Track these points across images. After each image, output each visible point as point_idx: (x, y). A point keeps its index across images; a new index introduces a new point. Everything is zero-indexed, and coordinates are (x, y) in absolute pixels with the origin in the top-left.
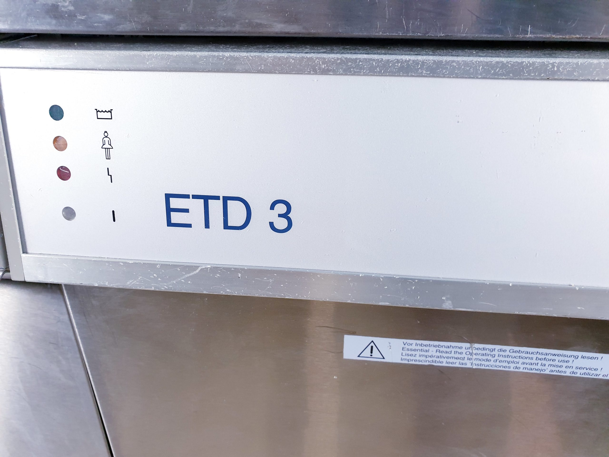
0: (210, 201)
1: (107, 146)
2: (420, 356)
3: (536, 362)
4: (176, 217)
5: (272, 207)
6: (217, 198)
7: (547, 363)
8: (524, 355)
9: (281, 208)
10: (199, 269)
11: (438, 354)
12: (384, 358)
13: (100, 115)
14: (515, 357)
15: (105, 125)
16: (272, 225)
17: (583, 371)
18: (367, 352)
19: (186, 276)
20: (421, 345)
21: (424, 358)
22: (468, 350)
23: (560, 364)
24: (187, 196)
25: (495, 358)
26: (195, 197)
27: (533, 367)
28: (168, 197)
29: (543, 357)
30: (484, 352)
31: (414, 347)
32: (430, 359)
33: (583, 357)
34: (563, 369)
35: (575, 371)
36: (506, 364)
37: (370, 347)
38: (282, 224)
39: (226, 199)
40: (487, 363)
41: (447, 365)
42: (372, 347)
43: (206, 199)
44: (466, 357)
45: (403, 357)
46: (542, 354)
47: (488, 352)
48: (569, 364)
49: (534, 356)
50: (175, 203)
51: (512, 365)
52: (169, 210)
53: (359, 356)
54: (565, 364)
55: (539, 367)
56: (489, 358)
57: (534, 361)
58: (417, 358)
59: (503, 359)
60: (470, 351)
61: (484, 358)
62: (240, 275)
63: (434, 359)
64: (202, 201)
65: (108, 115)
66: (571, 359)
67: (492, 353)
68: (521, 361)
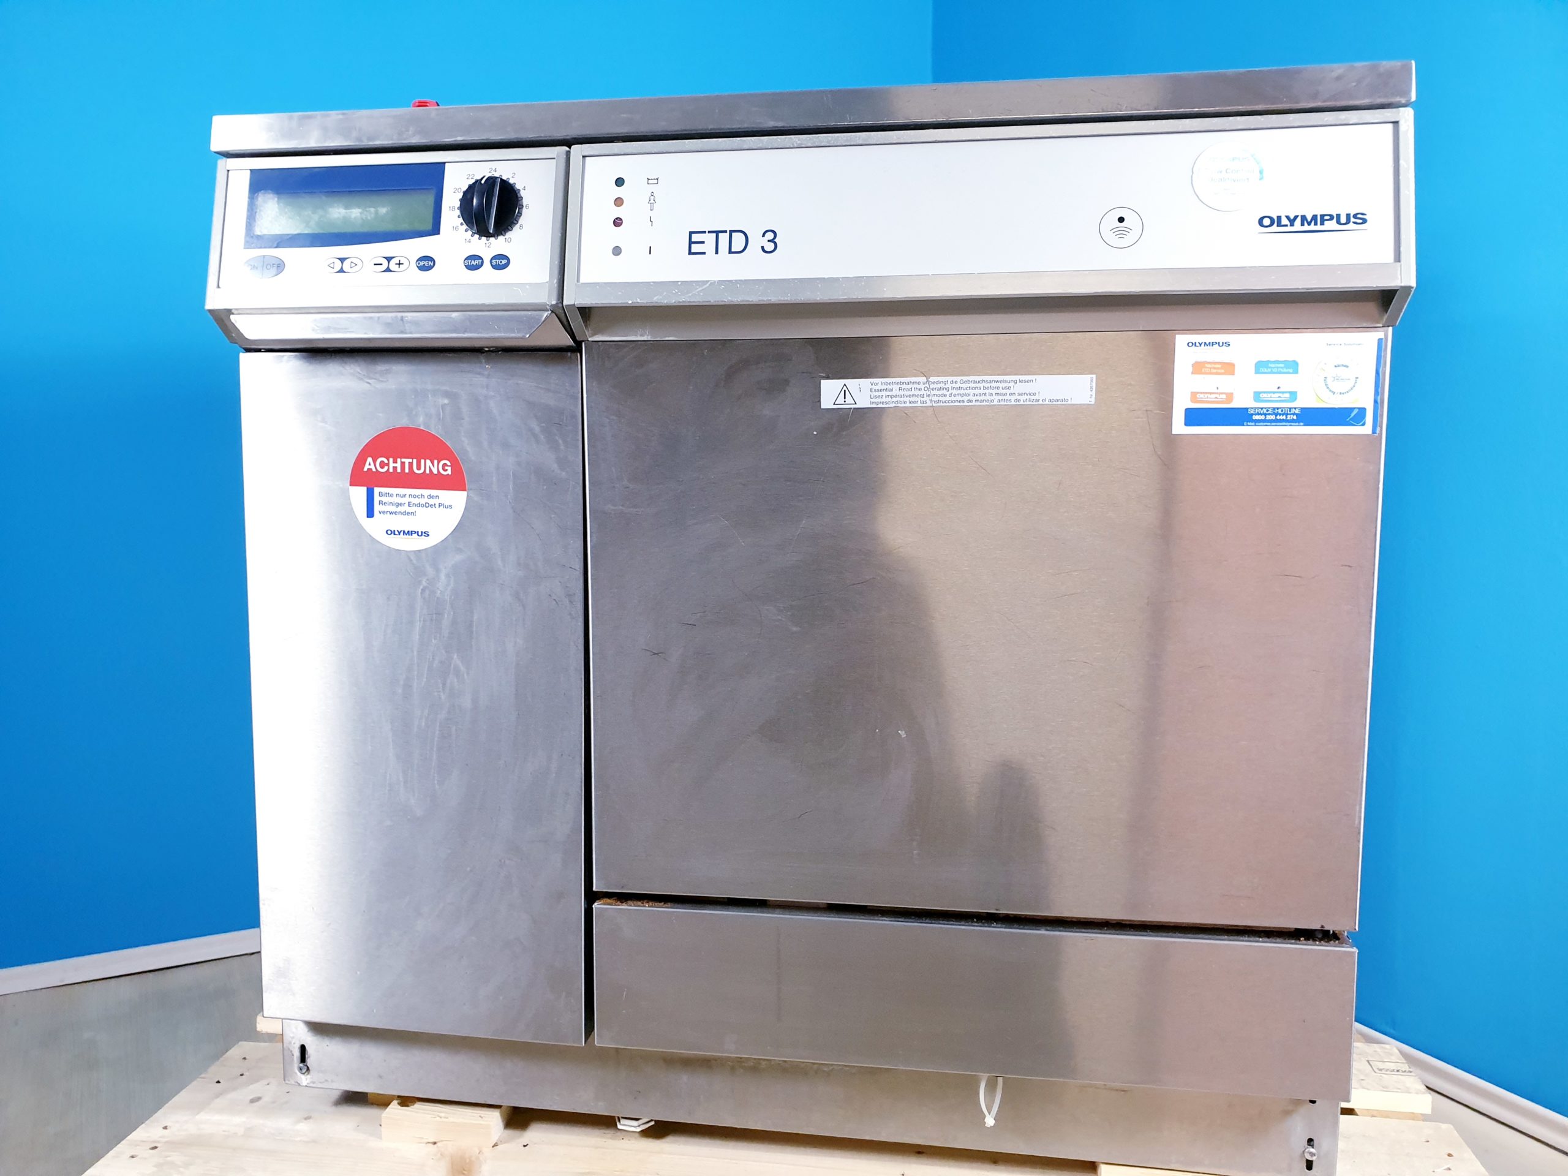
0: (720, 234)
1: (652, 201)
2: (886, 397)
3: (984, 392)
4: (695, 248)
5: (763, 236)
6: (726, 232)
7: (994, 392)
8: (972, 385)
9: (770, 236)
10: (709, 283)
11: (901, 393)
12: (856, 404)
13: (650, 182)
14: (966, 389)
15: (652, 188)
16: (763, 248)
17: (1025, 397)
18: (841, 400)
19: (699, 289)
20: (886, 384)
21: (889, 399)
22: (925, 385)
23: (1004, 391)
24: (705, 232)
25: (950, 392)
26: (709, 232)
27: (983, 398)
28: (691, 233)
29: (989, 385)
30: (939, 386)
31: (880, 387)
32: (894, 400)
33: (1021, 381)
34: (1008, 397)
35: (1019, 398)
36: (959, 398)
37: (843, 391)
38: (770, 247)
39: (731, 232)
40: (943, 399)
41: (911, 405)
42: (845, 391)
43: (717, 233)
44: (925, 393)
45: (873, 400)
46: (987, 382)
47: (942, 385)
48: (1012, 391)
49: (981, 385)
50: (695, 238)
51: (965, 398)
52: (691, 243)
53: (834, 404)
54: (1008, 392)
55: (987, 398)
56: (945, 392)
57: (982, 391)
58: (884, 400)
59: (955, 392)
60: (927, 385)
61: (941, 392)
62: (738, 286)
63: (898, 399)
64: (715, 235)
65: (656, 181)
66: (1011, 385)
67: (946, 387)
68: (972, 392)
